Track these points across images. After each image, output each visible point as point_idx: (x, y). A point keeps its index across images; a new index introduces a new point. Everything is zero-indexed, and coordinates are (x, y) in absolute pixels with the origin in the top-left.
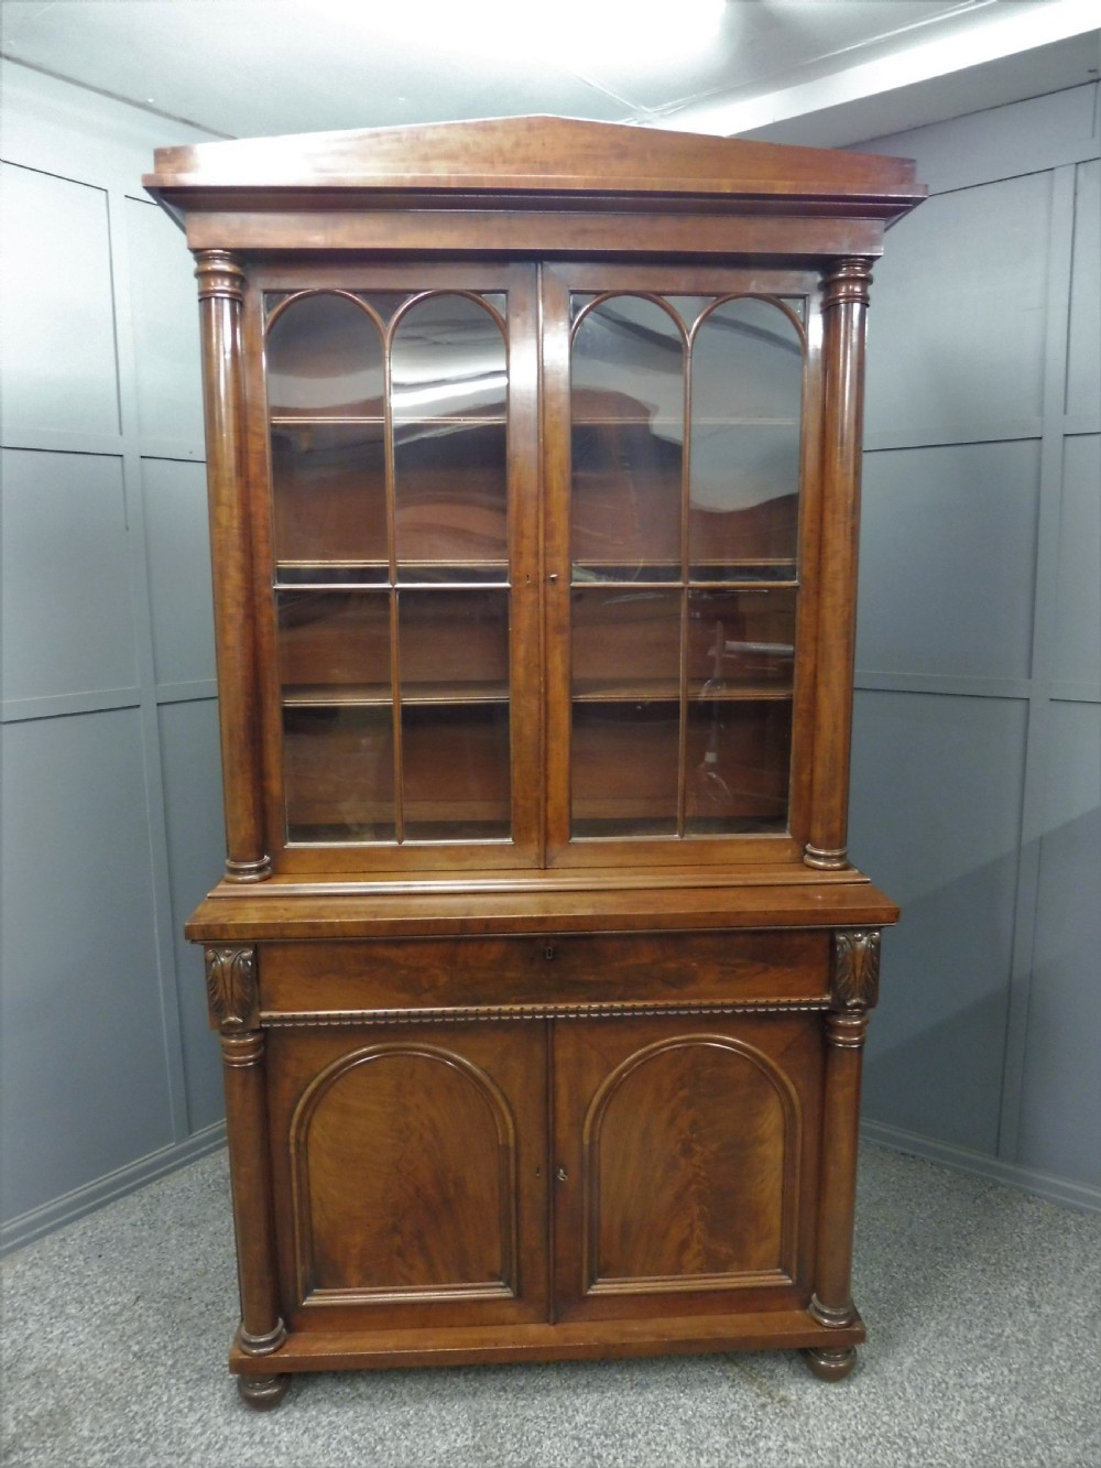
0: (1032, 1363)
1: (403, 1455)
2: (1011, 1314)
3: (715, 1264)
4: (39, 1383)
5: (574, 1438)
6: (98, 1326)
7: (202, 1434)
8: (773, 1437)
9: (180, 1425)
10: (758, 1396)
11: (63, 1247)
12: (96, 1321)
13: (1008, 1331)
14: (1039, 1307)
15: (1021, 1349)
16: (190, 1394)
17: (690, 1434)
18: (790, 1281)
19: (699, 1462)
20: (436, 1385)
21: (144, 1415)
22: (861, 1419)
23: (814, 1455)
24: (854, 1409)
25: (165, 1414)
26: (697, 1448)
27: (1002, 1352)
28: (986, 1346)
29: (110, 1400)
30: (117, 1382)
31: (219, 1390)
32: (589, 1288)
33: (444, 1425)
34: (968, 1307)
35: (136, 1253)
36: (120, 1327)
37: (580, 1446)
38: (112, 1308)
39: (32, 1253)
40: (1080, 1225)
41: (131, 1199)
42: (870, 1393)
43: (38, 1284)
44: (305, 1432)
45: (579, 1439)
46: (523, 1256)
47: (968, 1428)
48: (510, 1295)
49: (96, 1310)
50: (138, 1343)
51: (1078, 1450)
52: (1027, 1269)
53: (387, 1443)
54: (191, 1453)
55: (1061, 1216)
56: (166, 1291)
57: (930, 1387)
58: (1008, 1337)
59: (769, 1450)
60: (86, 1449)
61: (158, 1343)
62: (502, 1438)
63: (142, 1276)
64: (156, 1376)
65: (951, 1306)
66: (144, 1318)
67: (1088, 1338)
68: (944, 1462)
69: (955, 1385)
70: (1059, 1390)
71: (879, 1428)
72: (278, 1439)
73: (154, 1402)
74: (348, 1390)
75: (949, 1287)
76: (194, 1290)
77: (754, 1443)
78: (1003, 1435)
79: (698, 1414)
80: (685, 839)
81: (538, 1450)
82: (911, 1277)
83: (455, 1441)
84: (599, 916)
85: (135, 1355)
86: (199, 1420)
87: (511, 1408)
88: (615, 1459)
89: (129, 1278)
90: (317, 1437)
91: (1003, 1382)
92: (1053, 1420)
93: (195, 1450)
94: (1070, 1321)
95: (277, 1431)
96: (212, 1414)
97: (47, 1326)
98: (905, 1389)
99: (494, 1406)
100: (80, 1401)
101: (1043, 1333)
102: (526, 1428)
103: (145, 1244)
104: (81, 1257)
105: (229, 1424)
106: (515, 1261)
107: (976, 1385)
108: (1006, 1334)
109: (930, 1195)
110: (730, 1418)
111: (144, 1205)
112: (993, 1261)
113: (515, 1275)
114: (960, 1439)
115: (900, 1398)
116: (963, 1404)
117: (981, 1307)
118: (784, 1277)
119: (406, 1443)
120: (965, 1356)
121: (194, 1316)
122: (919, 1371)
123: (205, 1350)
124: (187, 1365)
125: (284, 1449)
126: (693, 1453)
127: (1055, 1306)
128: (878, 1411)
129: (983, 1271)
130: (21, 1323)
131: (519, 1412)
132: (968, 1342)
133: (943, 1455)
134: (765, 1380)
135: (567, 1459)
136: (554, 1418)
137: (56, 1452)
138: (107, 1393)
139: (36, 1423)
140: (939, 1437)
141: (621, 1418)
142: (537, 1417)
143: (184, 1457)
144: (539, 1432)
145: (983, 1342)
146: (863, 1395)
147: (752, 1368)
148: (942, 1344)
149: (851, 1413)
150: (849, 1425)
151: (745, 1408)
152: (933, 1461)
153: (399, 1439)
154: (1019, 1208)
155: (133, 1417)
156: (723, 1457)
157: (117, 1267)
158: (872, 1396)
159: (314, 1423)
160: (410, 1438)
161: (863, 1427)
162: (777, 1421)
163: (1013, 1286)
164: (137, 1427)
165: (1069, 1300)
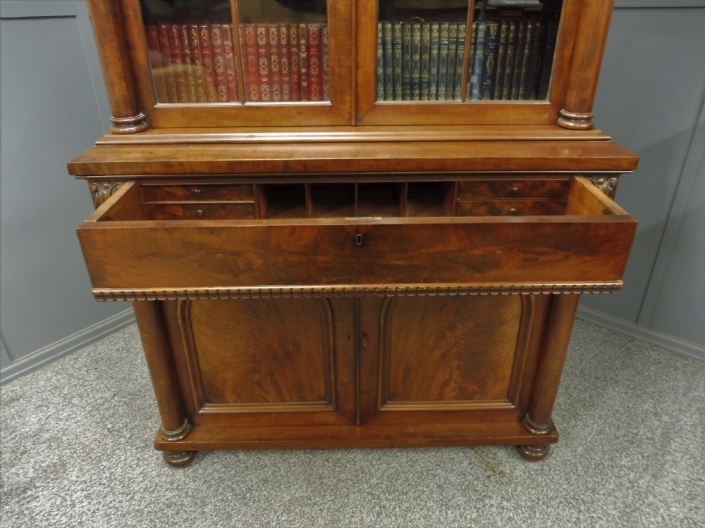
0: (657, 453)
1: (262, 501)
2: (643, 421)
3: (465, 395)
4: (51, 445)
5: (369, 493)
6: (89, 411)
7: (142, 482)
8: (495, 498)
9: (130, 476)
10: (485, 470)
11: (75, 363)
12: (89, 408)
13: (641, 432)
14: (660, 416)
15: (650, 443)
16: (138, 456)
17: (442, 496)
18: (513, 407)
19: (447, 513)
20: (286, 455)
21: (109, 468)
22: (550, 486)
23: (520, 511)
24: (545, 480)
25: (122, 468)
26: (446, 504)
27: (638, 445)
28: (628, 441)
29: (91, 458)
30: (96, 447)
31: (156, 454)
32: (382, 406)
33: (289, 482)
34: (617, 416)
35: (117, 367)
36: (102, 412)
37: (373, 499)
38: (99, 401)
39: (57, 366)
40: (685, 366)
41: (118, 334)
42: (556, 470)
43: (58, 385)
44: (204, 483)
45: (371, 494)
46: (339, 388)
47: (617, 494)
48: (331, 409)
49: (89, 401)
50: (111, 423)
51: (686, 510)
52: (653, 392)
53: (254, 492)
54: (134, 494)
55: (673, 360)
56: (131, 391)
57: (593, 466)
58: (641, 436)
59: (492, 505)
60: (73, 488)
61: (123, 423)
62: (324, 492)
63: (119, 382)
64: (120, 444)
65: (606, 415)
66: (116, 408)
67: (692, 438)
68: (602, 516)
69: (608, 466)
70: (674, 471)
71: (561, 493)
72: (188, 486)
73: (117, 460)
74: (232, 457)
75: (605, 402)
76: (148, 391)
77: (482, 500)
78: (639, 500)
79: (448, 482)
80: (466, 103)
81: (346, 501)
82: (582, 395)
83: (295, 494)
84: (395, 160)
85: (108, 430)
86: (142, 472)
87: (332, 472)
88: (394, 508)
89: (111, 383)
90: (211, 486)
91: (639, 464)
92: (670, 491)
93: (137, 491)
94: (682, 428)
95: (187, 482)
96: (150, 470)
97: (61, 410)
98: (577, 468)
99: (321, 471)
100: (73, 457)
101: (663, 434)
102: (340, 486)
103: (123, 362)
104: (85, 369)
105: (159, 476)
106: (333, 391)
107: (622, 466)
108: (640, 434)
109: (593, 344)
110: (467, 485)
111: (125, 338)
112: (632, 387)
113: (334, 398)
114: (611, 501)
115: (574, 473)
116: (614, 478)
117: (625, 416)
118: (509, 404)
119: (265, 493)
120: (615, 447)
121: (146, 407)
122: (587, 456)
123: (150, 428)
124: (138, 437)
125: (190, 494)
126: (444, 508)
127: (671, 417)
128: (561, 481)
129: (626, 393)
130: (46, 408)
131: (336, 475)
132: (617, 438)
133: (601, 512)
134: (490, 460)
135: (364, 507)
136: (358, 480)
137: (54, 490)
138: (90, 453)
139: (45, 471)
140: (598, 499)
141: (399, 482)
142: (347, 479)
143: (131, 496)
144: (348, 489)
145: (626, 439)
146: (551, 472)
147: (482, 452)
148: (601, 439)
149: (544, 483)
150: (542, 491)
151: (477, 478)
152: (595, 515)
153: (261, 490)
154: (647, 354)
155: (103, 470)
156: (462, 510)
157: (105, 376)
158: (557, 472)
159: (210, 477)
160: (268, 490)
161: (551, 492)
162: (497, 487)
163: (644, 402)
164: (104, 475)
165: (680, 414)
